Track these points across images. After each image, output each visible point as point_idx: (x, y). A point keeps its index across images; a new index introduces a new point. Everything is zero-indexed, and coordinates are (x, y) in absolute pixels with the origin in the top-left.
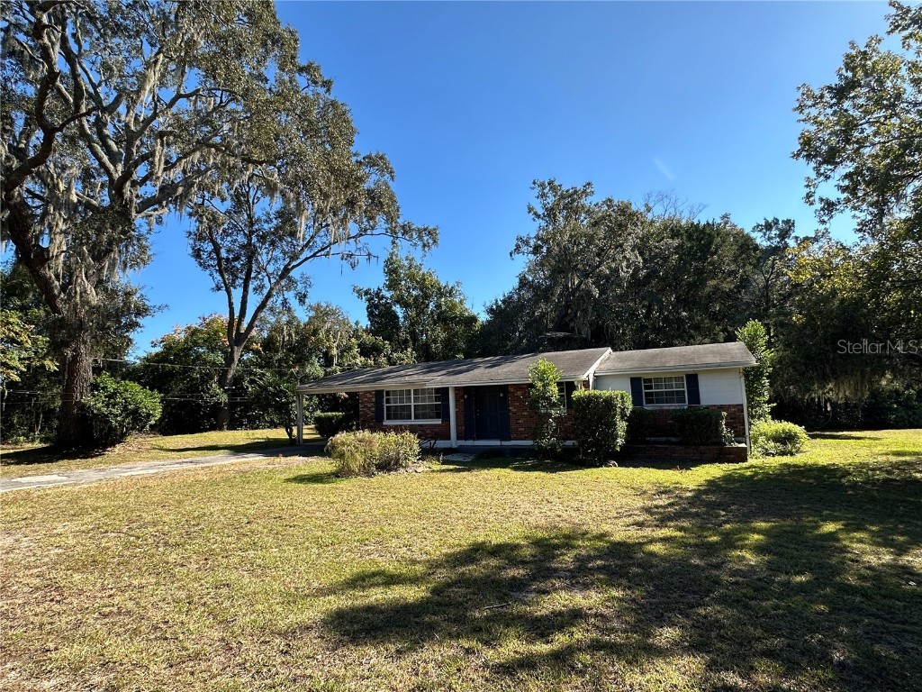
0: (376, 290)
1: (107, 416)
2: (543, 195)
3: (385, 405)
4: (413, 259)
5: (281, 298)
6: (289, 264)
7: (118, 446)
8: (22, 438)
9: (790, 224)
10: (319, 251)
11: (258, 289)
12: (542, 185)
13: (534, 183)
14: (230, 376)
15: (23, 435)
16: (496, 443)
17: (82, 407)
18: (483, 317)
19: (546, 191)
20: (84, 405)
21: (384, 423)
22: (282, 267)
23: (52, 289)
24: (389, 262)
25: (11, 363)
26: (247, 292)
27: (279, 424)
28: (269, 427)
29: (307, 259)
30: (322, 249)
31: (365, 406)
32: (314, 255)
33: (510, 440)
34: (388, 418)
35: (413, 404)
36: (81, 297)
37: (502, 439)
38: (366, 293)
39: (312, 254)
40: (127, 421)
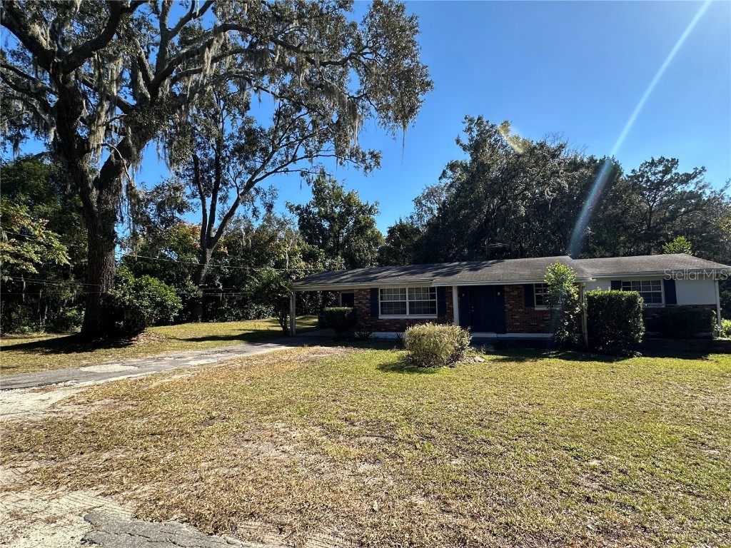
0: (305, 206)
1: (138, 308)
2: (469, 130)
3: (380, 301)
4: (335, 181)
5: (252, 207)
6: (253, 178)
7: (140, 336)
8: (26, 328)
9: (674, 162)
10: (279, 168)
11: (224, 199)
12: (471, 121)
13: (466, 118)
14: (203, 275)
15: (28, 324)
16: (494, 335)
17: (110, 299)
18: (423, 230)
19: (472, 126)
20: (111, 297)
21: (380, 318)
22: (246, 181)
23: (87, 182)
24: (317, 183)
25: (27, 255)
26: (216, 201)
27: (243, 317)
28: (234, 320)
29: (268, 174)
30: (282, 167)
31: (360, 302)
32: (275, 171)
33: (505, 332)
34: (382, 313)
35: (407, 301)
36: (127, 190)
37: (497, 332)
38: (298, 208)
39: (273, 170)
40: (155, 312)
